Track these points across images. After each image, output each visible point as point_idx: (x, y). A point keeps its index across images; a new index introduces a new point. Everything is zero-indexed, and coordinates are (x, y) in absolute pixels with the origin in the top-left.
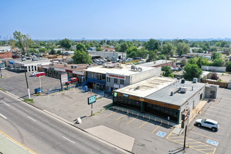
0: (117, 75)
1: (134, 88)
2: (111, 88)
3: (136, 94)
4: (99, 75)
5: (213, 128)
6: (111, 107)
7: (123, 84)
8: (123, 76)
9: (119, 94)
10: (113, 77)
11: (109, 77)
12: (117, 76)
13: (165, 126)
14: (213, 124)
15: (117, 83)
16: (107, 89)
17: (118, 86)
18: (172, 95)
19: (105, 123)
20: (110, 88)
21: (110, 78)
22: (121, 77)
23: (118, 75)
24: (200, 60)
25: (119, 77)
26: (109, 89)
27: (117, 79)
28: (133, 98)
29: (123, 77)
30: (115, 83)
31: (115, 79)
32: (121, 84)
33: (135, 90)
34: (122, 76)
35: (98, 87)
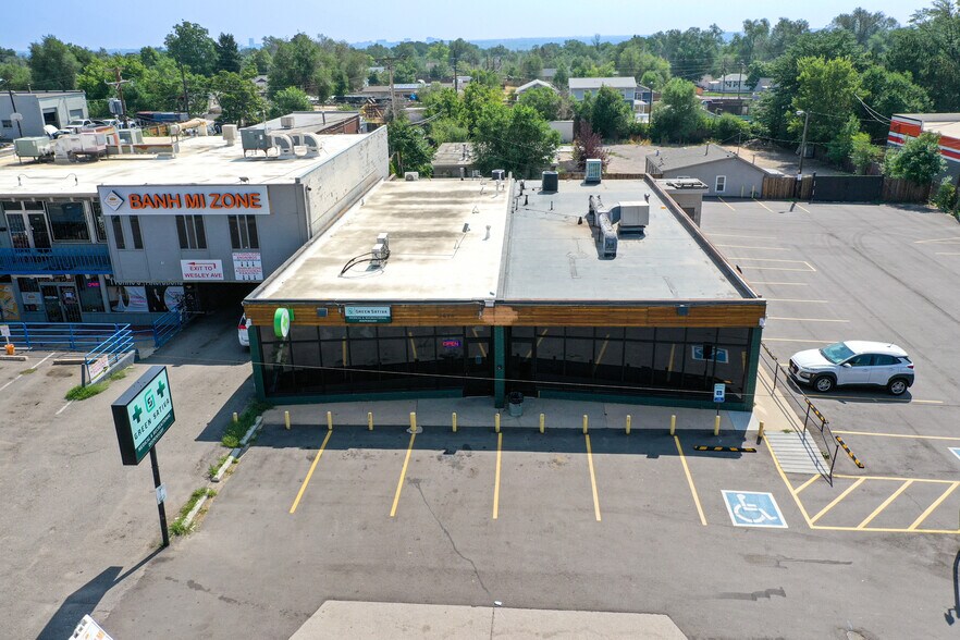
0: (193, 192)
1: (370, 257)
2: (149, 288)
3: (421, 290)
4: (25, 213)
5: (895, 379)
6: (259, 419)
7: (255, 245)
8: (243, 192)
9: (311, 311)
10: (162, 211)
11: (127, 210)
12: (196, 199)
13: (711, 449)
14: (894, 360)
15: (203, 245)
16: (113, 304)
17: (219, 263)
18: (614, 255)
19: (336, 568)
20: (142, 292)
21: (134, 220)
22: (229, 200)
23: (207, 192)
24: (470, 100)
25: (214, 205)
26: (126, 302)
27: (199, 218)
28: (429, 322)
29: (250, 199)
30: (189, 251)
31: (179, 218)
32: (236, 245)
33: (375, 267)
34: (235, 191)
35: (36, 298)
